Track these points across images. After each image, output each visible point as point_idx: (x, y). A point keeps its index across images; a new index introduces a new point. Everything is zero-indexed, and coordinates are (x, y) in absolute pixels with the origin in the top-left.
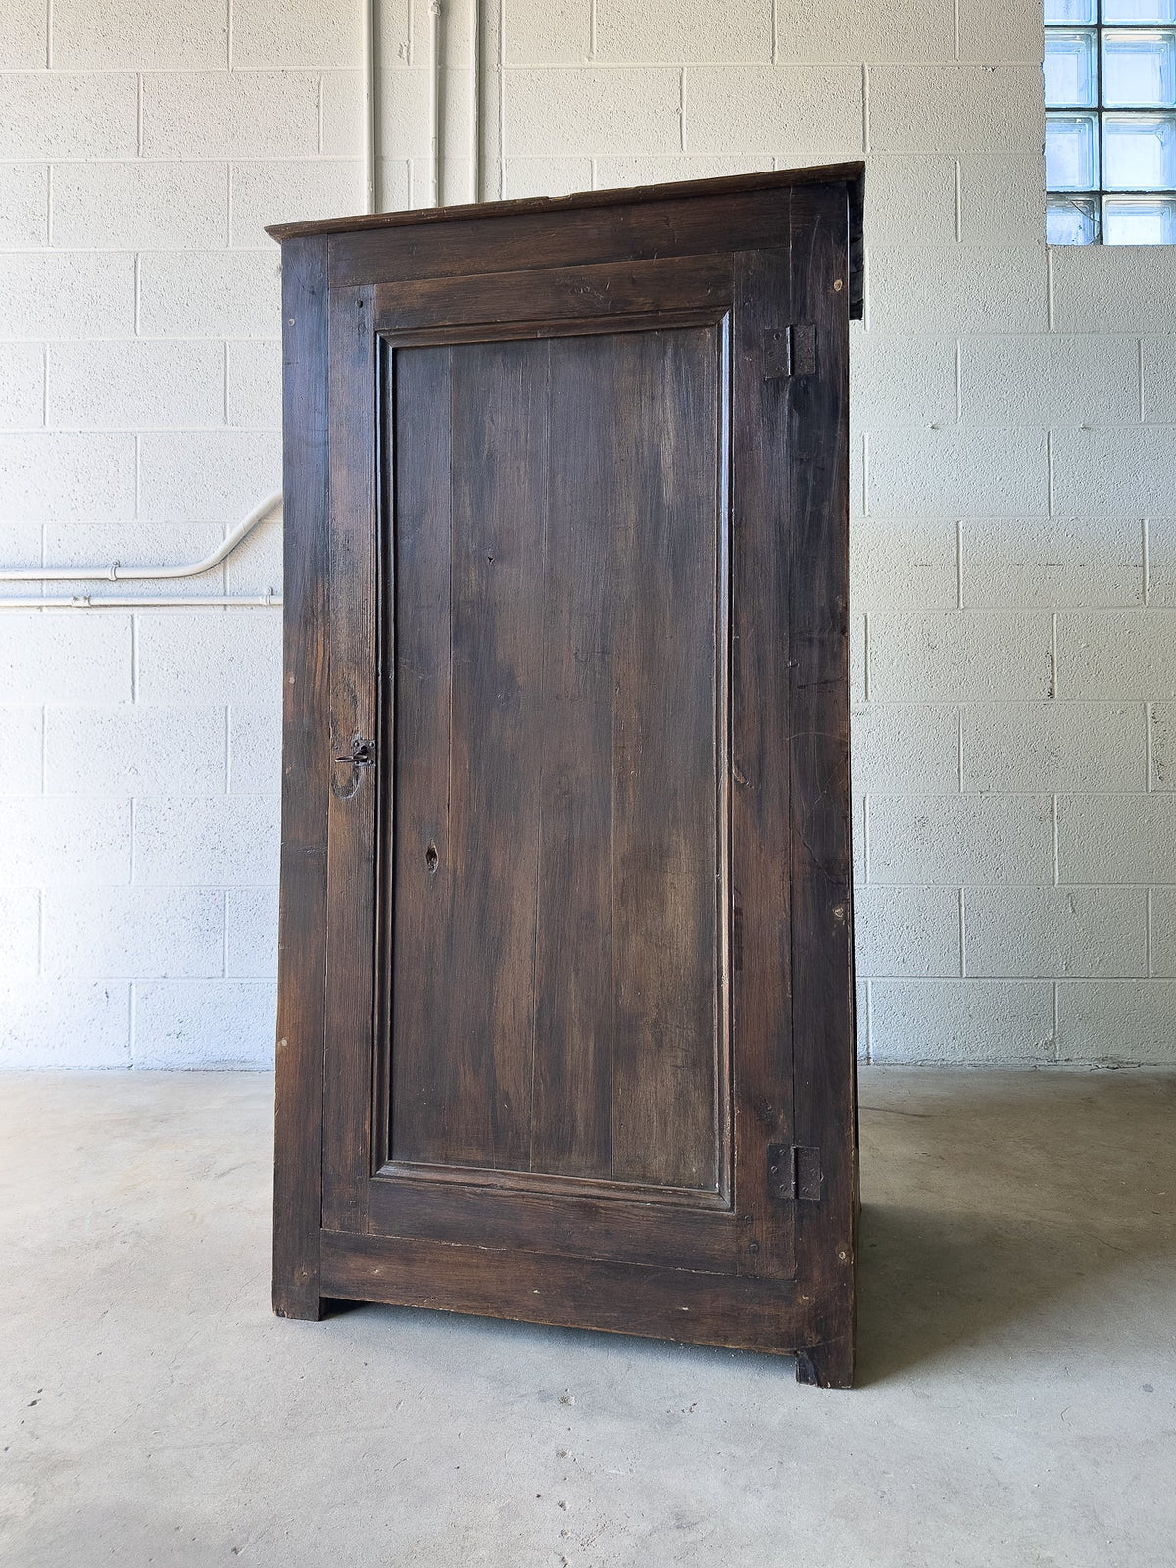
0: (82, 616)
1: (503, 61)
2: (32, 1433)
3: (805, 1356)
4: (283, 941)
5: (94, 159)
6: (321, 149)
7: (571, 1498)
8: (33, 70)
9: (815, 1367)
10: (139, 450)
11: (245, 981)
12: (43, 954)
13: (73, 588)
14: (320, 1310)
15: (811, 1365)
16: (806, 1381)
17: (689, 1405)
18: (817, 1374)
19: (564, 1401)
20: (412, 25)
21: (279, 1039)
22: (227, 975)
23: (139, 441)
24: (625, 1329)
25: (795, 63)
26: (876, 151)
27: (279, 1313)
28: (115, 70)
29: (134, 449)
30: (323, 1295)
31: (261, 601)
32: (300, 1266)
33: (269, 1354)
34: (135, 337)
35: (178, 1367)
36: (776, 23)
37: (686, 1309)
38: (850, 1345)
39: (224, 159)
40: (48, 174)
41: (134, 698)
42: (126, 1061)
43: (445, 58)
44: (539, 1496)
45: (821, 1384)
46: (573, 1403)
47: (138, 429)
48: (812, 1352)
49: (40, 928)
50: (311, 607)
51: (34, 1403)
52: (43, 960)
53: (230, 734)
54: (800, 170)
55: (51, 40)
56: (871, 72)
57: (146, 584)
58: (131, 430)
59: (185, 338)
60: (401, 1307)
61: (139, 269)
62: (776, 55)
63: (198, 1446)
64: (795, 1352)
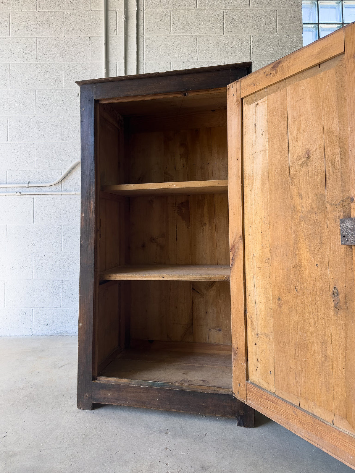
0: (18, 198)
1: (144, 34)
2: (4, 445)
3: (240, 418)
4: (80, 294)
5: (23, 63)
6: (91, 60)
7: (170, 462)
8: (5, 37)
9: (243, 421)
10: (36, 148)
11: (67, 308)
12: (5, 301)
13: (16, 190)
14: (92, 407)
15: (241, 421)
16: (240, 426)
17: (205, 433)
18: (243, 423)
19: (167, 433)
20: (117, 24)
21: (79, 323)
22: (62, 306)
23: (36, 146)
24: (185, 411)
25: (230, 34)
26: (254, 60)
27: (79, 408)
28: (29, 37)
29: (34, 148)
30: (93, 402)
31: (73, 193)
32: (86, 393)
33: (76, 420)
34: (35, 115)
35: (48, 425)
36: (224, 23)
37: (203, 404)
38: (253, 414)
39: (62, 62)
40: (9, 67)
41: (34, 222)
42: (31, 333)
43: (127, 33)
44: (160, 461)
45: (245, 427)
46: (170, 433)
47: (36, 142)
48: (242, 417)
49: (5, 293)
50: (89, 193)
51: (5, 437)
52: (5, 303)
53: (63, 233)
54: (233, 64)
55: (10, 28)
56: (252, 37)
57: (38, 188)
58: (33, 142)
59: (50, 115)
60: (117, 405)
61: (36, 95)
62: (225, 32)
63: (55, 448)
64: (237, 417)
